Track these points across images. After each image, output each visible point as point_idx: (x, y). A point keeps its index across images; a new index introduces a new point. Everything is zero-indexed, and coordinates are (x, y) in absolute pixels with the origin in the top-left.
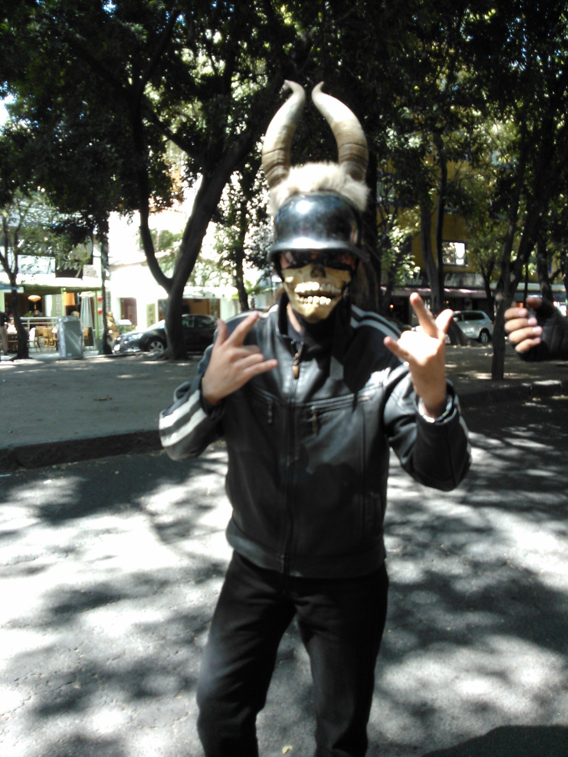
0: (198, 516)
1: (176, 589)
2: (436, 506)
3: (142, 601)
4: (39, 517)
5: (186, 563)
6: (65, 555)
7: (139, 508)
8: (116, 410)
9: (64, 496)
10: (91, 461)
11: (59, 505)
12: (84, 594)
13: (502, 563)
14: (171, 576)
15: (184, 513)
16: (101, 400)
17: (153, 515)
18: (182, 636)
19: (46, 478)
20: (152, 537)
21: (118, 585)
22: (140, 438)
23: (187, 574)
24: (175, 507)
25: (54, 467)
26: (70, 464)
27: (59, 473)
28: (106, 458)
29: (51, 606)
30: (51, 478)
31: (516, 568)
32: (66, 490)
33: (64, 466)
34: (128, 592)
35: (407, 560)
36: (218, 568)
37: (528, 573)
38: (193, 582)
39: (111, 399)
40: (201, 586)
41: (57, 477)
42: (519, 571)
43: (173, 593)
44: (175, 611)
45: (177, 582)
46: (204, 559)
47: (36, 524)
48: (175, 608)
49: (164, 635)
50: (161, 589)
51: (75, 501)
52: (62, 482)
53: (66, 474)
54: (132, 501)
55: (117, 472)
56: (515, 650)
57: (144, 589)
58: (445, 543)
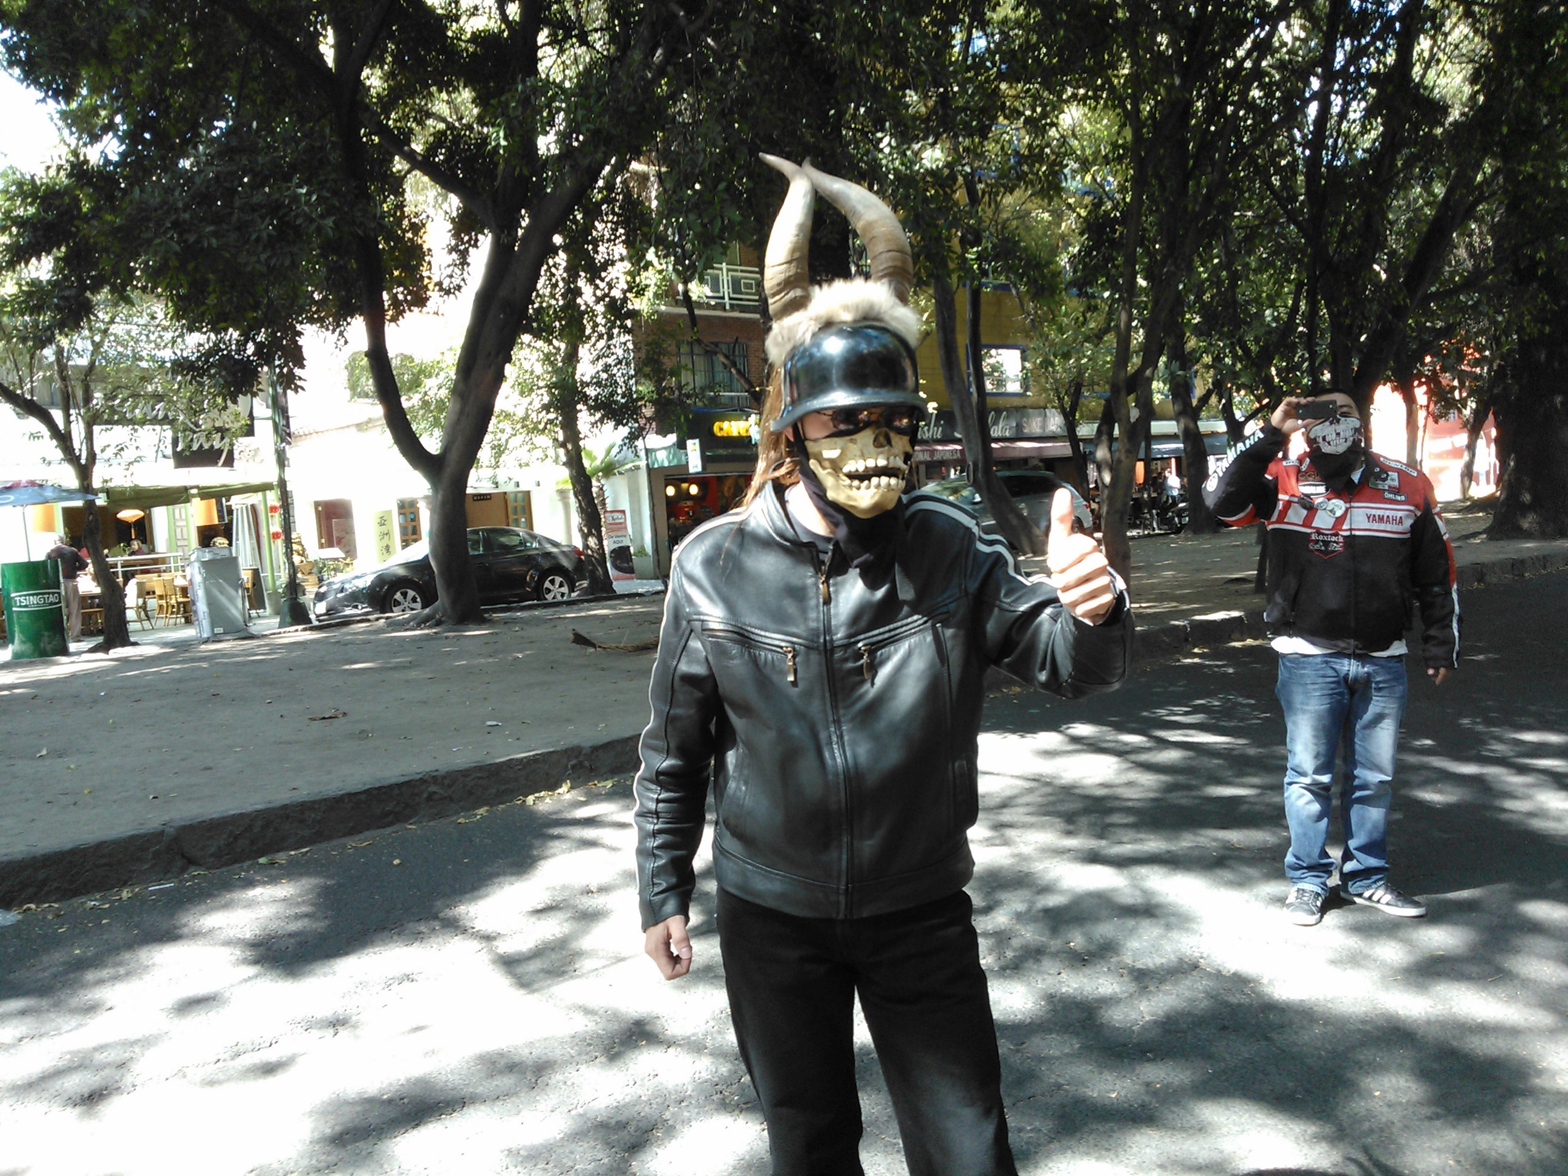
0: (584, 932)
1: (571, 1075)
2: (1046, 870)
3: (509, 1104)
4: (256, 962)
5: (583, 1025)
6: (331, 1031)
7: (454, 926)
8: (363, 735)
9: (297, 917)
10: (334, 843)
11: (290, 935)
12: (390, 1101)
14: (557, 1053)
15: (553, 928)
16: (324, 718)
17: (488, 938)
18: (606, 1161)
19: (250, 884)
20: (501, 981)
21: (454, 1080)
22: (433, 788)
23: (589, 1045)
24: (533, 919)
25: (262, 860)
26: (293, 853)
27: (274, 872)
28: (367, 834)
29: (328, 1131)
30: (264, 883)
32: (298, 904)
33: (281, 858)
34: (480, 1089)
35: (1010, 977)
36: (648, 1028)
38: (603, 1059)
39: (345, 714)
40: (620, 1063)
41: (273, 880)
43: (569, 1083)
44: (581, 1115)
45: (572, 1061)
46: (616, 1016)
47: (256, 976)
48: (581, 1111)
49: (570, 1164)
50: (545, 1079)
51: (320, 925)
52: (284, 890)
53: (291, 872)
54: (441, 915)
55: (396, 862)
57: (506, 1081)
58: (1077, 941)
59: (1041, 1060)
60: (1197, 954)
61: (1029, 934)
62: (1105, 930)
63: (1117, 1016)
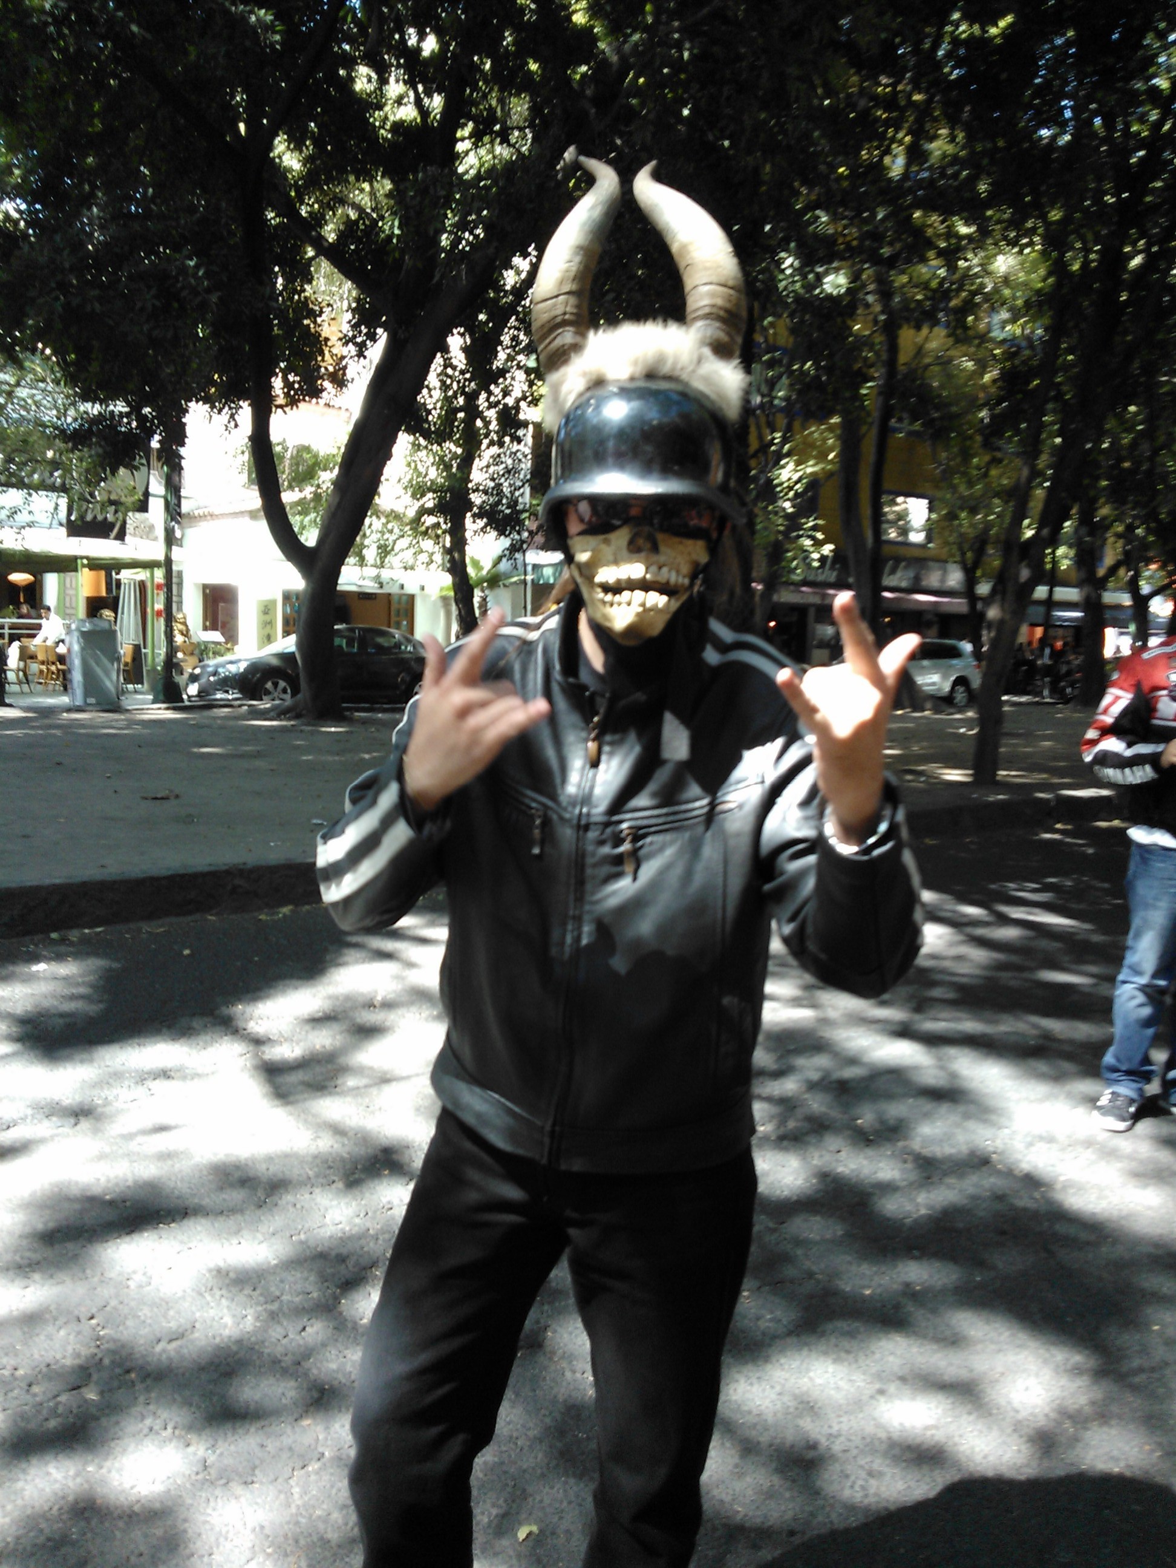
0: (355, 1047)
1: (303, 1197)
2: (848, 1039)
3: (231, 1222)
4: (19, 1039)
5: (326, 1144)
6: (72, 1121)
7: (229, 1026)
8: (189, 820)
9: (73, 997)
10: (132, 926)
11: (62, 1015)
12: (111, 1203)
13: (980, 1162)
14: (295, 1172)
15: (324, 1039)
16: (156, 798)
17: (258, 1042)
18: (315, 1295)
19: (35, 958)
20: (254, 1090)
21: (183, 1188)
22: (238, 881)
23: (330, 1167)
24: (307, 1027)
25: (54, 935)
26: (87, 931)
27: (63, 949)
28: (168, 920)
29: (40, 1227)
30: (47, 959)
31: (1009, 1173)
32: (78, 984)
33: (74, 935)
34: (206, 1202)
35: (786, 1149)
36: (395, 1157)
37: (1032, 1181)
38: (340, 1185)
39: (177, 797)
40: (356, 1191)
41: (59, 957)
42: (1014, 1176)
43: (298, 1206)
44: (301, 1242)
45: (307, 1183)
46: (363, 1138)
47: (14, 1054)
48: (302, 1237)
49: (278, 1293)
50: (275, 1198)
51: (93, 1009)
52: (67, 969)
53: (82, 950)
54: (217, 1012)
55: (187, 952)
56: (1002, 1338)
57: (236, 1196)
58: (866, 1117)
59: (798, 1242)
60: (991, 1149)
61: (817, 1104)
62: (895, 1110)
63: (892, 1206)
